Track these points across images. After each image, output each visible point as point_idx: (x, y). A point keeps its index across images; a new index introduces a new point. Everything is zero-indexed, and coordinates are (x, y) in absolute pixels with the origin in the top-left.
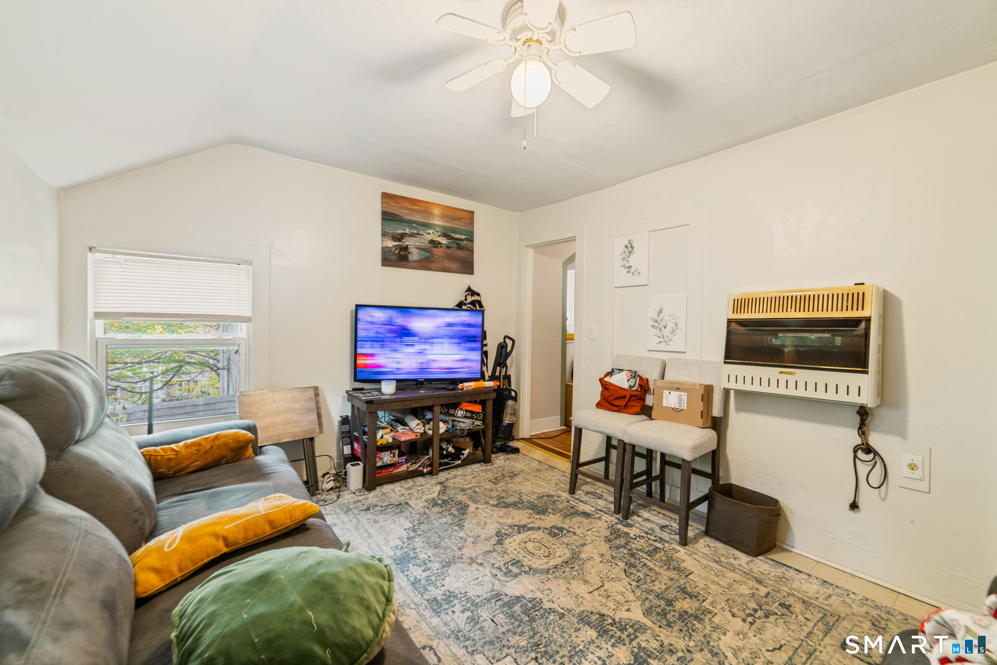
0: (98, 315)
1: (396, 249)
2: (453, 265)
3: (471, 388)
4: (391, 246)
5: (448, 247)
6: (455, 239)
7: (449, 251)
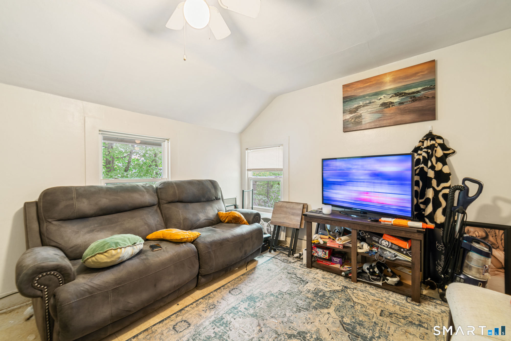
0: (248, 170)
1: (352, 119)
2: (407, 117)
3: (390, 223)
4: (349, 118)
5: (401, 103)
6: (409, 94)
7: (402, 106)
